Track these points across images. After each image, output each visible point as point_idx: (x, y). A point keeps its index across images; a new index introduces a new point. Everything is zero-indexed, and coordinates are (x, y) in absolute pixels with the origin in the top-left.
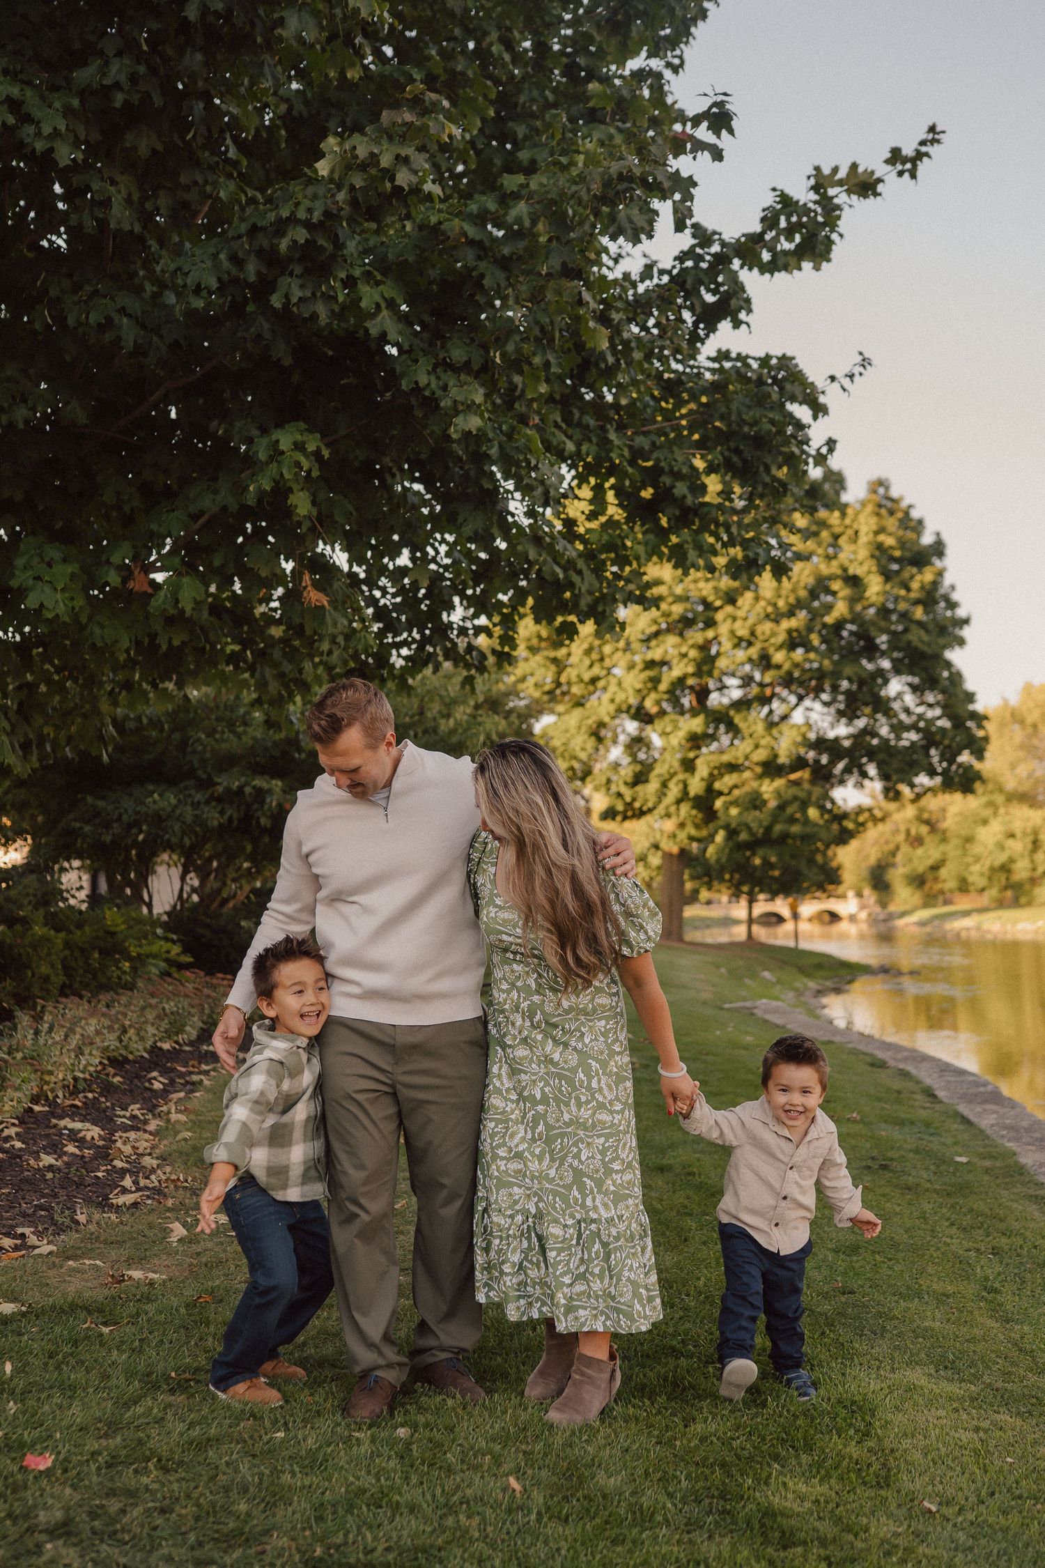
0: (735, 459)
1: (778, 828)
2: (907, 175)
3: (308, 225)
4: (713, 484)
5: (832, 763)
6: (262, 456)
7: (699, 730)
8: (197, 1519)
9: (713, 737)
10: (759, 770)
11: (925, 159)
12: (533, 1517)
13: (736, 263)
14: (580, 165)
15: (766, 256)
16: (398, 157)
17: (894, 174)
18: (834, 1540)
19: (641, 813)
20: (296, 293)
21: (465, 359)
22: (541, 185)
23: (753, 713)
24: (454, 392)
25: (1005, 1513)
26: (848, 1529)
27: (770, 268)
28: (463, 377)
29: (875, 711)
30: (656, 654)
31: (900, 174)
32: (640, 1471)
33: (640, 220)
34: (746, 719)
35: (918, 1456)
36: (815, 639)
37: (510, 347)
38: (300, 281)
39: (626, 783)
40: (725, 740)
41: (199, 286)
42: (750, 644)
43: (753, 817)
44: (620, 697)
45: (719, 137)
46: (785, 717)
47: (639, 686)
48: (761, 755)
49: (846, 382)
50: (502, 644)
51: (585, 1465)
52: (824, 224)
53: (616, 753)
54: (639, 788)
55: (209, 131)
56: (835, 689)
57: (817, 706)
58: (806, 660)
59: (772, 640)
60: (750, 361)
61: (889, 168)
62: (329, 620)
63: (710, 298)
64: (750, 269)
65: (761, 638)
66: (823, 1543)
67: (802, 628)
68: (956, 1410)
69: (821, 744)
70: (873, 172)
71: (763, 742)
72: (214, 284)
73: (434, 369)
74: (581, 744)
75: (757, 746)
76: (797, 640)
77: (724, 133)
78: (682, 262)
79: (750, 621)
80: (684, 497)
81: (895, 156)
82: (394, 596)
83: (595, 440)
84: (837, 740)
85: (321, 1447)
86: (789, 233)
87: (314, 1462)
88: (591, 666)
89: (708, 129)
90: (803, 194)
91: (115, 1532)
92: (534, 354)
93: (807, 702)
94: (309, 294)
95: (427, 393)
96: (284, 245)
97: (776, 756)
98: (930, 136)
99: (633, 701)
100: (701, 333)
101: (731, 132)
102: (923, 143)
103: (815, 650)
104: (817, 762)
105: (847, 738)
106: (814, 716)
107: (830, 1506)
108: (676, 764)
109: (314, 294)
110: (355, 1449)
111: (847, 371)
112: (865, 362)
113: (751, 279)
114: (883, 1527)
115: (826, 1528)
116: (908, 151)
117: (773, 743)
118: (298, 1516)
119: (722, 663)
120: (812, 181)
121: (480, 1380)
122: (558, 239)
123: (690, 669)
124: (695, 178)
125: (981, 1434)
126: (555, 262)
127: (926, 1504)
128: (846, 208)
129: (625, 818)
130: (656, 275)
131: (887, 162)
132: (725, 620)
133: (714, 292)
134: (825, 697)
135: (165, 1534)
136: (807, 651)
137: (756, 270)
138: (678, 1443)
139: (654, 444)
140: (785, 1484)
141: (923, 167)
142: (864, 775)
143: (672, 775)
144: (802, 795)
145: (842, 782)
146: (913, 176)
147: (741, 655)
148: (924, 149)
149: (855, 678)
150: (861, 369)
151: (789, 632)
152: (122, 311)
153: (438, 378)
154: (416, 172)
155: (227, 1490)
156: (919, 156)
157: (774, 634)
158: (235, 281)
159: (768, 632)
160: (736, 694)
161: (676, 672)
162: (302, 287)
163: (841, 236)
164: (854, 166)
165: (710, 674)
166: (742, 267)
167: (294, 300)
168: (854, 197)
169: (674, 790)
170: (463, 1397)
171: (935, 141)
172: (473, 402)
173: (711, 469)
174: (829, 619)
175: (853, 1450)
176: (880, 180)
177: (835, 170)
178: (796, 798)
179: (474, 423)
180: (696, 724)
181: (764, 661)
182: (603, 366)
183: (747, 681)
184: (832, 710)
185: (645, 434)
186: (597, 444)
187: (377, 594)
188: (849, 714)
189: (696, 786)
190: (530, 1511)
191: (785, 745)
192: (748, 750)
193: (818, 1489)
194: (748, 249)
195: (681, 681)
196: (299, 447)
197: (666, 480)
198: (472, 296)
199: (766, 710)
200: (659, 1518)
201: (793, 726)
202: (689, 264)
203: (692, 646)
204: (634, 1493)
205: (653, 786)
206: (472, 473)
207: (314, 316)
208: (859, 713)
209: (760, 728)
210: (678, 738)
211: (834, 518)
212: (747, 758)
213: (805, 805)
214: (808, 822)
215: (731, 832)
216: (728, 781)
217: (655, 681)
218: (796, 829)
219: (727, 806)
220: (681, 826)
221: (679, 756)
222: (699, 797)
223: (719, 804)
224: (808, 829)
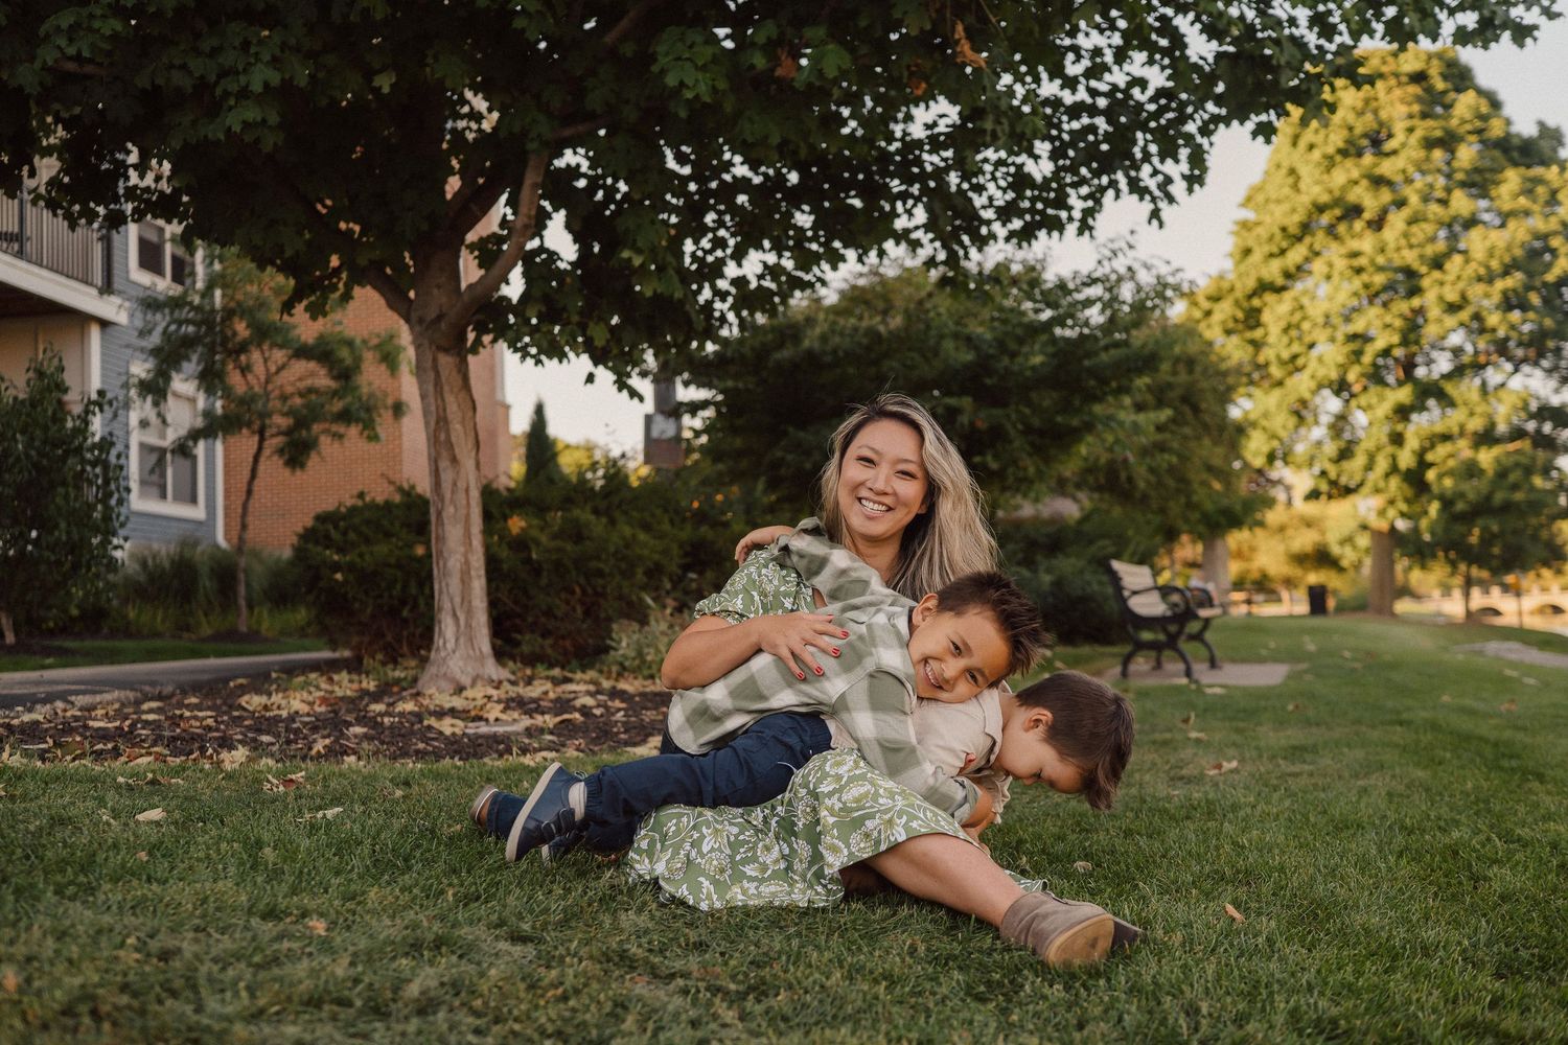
1: (1499, 497)
5: (1556, 431)
7: (1406, 401)
9: (1422, 408)
10: (1474, 439)
19: (1348, 491)
23: (1466, 381)
30: (1358, 326)
34: (1458, 389)
36: (1535, 299)
39: (1330, 460)
40: (1435, 410)
42: (1461, 308)
43: (1468, 487)
44: (1321, 372)
46: (1501, 385)
47: (1340, 360)
48: (1476, 424)
53: (1318, 432)
54: (1345, 465)
56: (1558, 353)
57: (1538, 373)
58: (1524, 321)
59: (1485, 303)
65: (1472, 301)
67: (1519, 288)
69: (1543, 412)
71: (1479, 410)
74: (1281, 422)
75: (1472, 414)
76: (1513, 301)
79: (1461, 285)
84: (1561, 407)
88: (1289, 345)
93: (1526, 370)
97: (1493, 425)
99: (1334, 375)
103: (1534, 310)
104: (1538, 431)
108: (1384, 439)
117: (1490, 411)
119: (1431, 331)
123: (1396, 339)
129: (1330, 497)
132: (1431, 287)
134: (1545, 363)
136: (1525, 312)
143: (1379, 449)
144: (1524, 460)
147: (1451, 321)
151: (1505, 293)
159: (1480, 295)
161: (1380, 344)
165: (1416, 345)
169: (1382, 464)
174: (1549, 278)
178: (1517, 465)
180: (1404, 395)
181: (1477, 326)
183: (1457, 352)
184: (1554, 377)
189: (1406, 459)
191: (1504, 414)
192: (1462, 420)
195: (1386, 352)
199: (1480, 378)
201: (1511, 393)
203: (1397, 316)
205: (1359, 461)
209: (1475, 396)
210: (1384, 408)
211: (1552, 173)
212: (1462, 427)
213: (1529, 471)
214: (1532, 489)
215: (1447, 503)
216: (1442, 450)
217: (1357, 354)
218: (1519, 496)
219: (1440, 476)
220: (1392, 502)
221: (1386, 429)
222: (1409, 471)
223: (1431, 475)
224: (1533, 496)
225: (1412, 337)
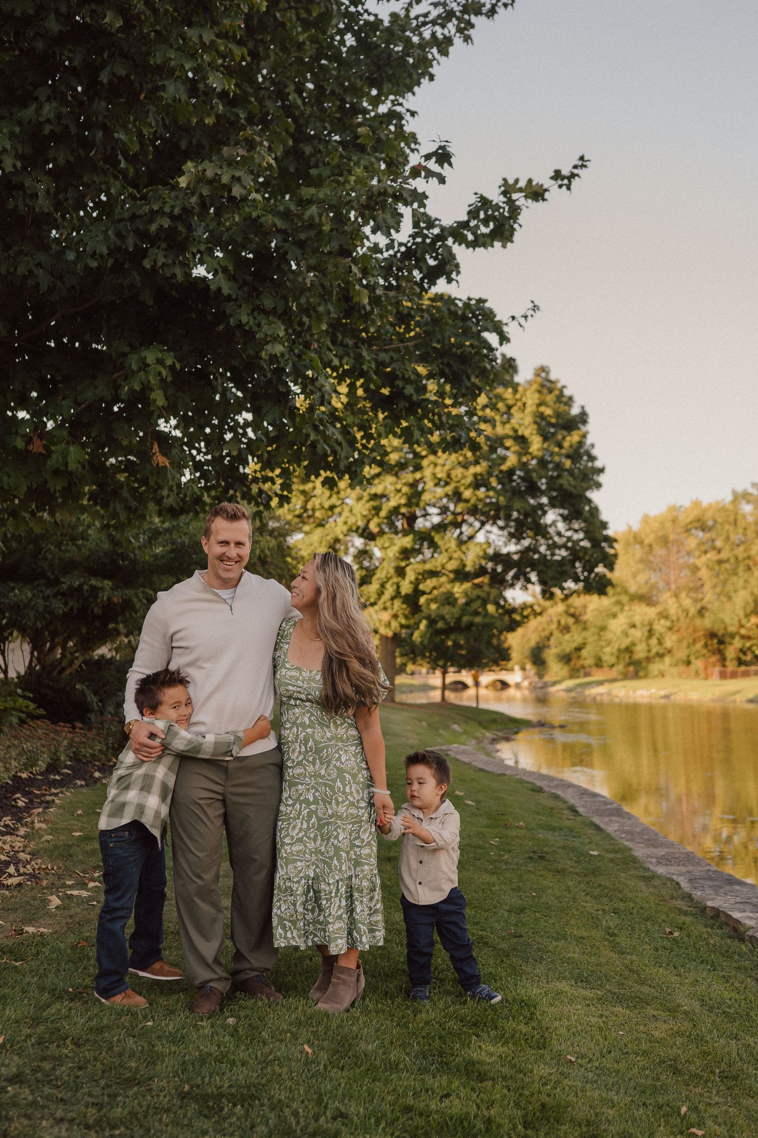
0: (447, 370)
1: (465, 619)
2: (564, 188)
3: (171, 216)
4: (432, 386)
5: (506, 571)
6: (134, 367)
7: (409, 546)
8: (104, 1072)
9: (419, 551)
10: (452, 576)
11: (577, 178)
12: (322, 1067)
13: (450, 241)
14: (352, 182)
15: (470, 237)
16: (233, 177)
17: (556, 186)
18: (511, 1077)
20: (161, 260)
21: (273, 306)
22: (326, 194)
23: (448, 534)
24: (265, 328)
25: (617, 1062)
26: (520, 1071)
27: (473, 245)
28: (271, 318)
29: (536, 534)
30: (378, 489)
31: (560, 186)
32: (387, 1041)
33: (391, 221)
34: (443, 538)
35: (563, 1031)
36: (494, 482)
37: (303, 300)
38: (164, 252)
40: (428, 553)
41: (95, 253)
42: (447, 484)
43: (446, 610)
44: (351, 520)
45: (442, 168)
46: (471, 538)
47: (365, 513)
48: (453, 565)
49: (522, 321)
50: (282, 489)
51: (353, 1038)
52: (510, 218)
54: (365, 587)
55: (105, 149)
56: (508, 518)
57: (495, 529)
58: (488, 497)
59: (463, 482)
60: (457, 301)
61: (553, 182)
62: (169, 476)
63: (432, 262)
64: (460, 244)
65: (455, 479)
66: (504, 1078)
67: (484, 473)
68: (588, 1005)
69: (497, 557)
70: (542, 185)
71: (455, 555)
72: (105, 251)
73: (253, 311)
75: (450, 558)
76: (480, 482)
77: (446, 165)
78: (414, 239)
79: (447, 467)
80: (411, 395)
81: (557, 175)
82: (206, 454)
83: (352, 355)
84: (508, 555)
85: (178, 1030)
86: (486, 222)
87: (176, 1039)
88: (330, 498)
89: (436, 162)
90: (496, 198)
91: (51, 1081)
92: (319, 305)
93: (488, 527)
94: (171, 262)
95: (247, 328)
96: (153, 228)
97: (464, 566)
98: (580, 163)
99: (361, 523)
100: (426, 286)
101: (450, 165)
102: (575, 167)
103: (494, 489)
104: (494, 570)
105: (516, 553)
106: (492, 537)
107: (508, 1059)
108: (392, 571)
109: (174, 262)
110: (201, 1031)
111: (522, 313)
112: (535, 308)
113: (460, 252)
114: (542, 1070)
115: (506, 1070)
116: (565, 172)
117: (462, 556)
118: (169, 1069)
119: (426, 497)
120: (503, 189)
121: (279, 990)
122: (337, 230)
123: (403, 501)
124: (427, 193)
125: (604, 1018)
126: (335, 245)
127: (569, 1057)
128: (524, 208)
130: (396, 246)
131: (552, 178)
132: (428, 466)
133: (435, 259)
134: (501, 523)
135: (84, 1081)
136: (488, 490)
137: (463, 245)
138: (411, 1025)
139: (392, 358)
140: (480, 1047)
141: (575, 182)
142: (528, 581)
143: (388, 579)
144: (483, 595)
145: (512, 585)
146: (569, 188)
147: (440, 491)
148: (576, 171)
149: (522, 511)
150: (532, 312)
151: (475, 475)
152: (39, 265)
153: (254, 318)
154: (245, 188)
155: (120, 1055)
156: (573, 176)
157: (464, 477)
158: (119, 249)
159: (460, 476)
160: (436, 520)
161: (393, 503)
162: (165, 256)
163: (520, 226)
164: (530, 181)
165: (417, 505)
166: (454, 243)
167: (160, 264)
168: (530, 201)
169: (390, 590)
170: (269, 1000)
171: (583, 166)
172: (278, 335)
173: (430, 376)
174: (504, 467)
175: (523, 1028)
176: (546, 190)
177: (517, 181)
178: (478, 597)
179: (278, 349)
180: (407, 541)
181: (457, 496)
182: (363, 312)
183: (444, 510)
184: (505, 533)
185: (386, 351)
186: (354, 358)
187: (194, 452)
188: (517, 536)
189: (406, 587)
190: (319, 1064)
191: (471, 558)
192: (444, 561)
193: (501, 1049)
194: (457, 232)
195: (396, 510)
196: (160, 362)
197: (400, 383)
198: (279, 265)
199: (458, 531)
200: (402, 1066)
201: (477, 544)
202: (419, 240)
203: (405, 484)
204: (384, 1053)
205: (375, 586)
206: (274, 381)
207: (174, 276)
208: (525, 535)
209: (453, 545)
210: (393, 552)
211: (508, 394)
212: (443, 567)
213: (485, 602)
214: (487, 614)
215: (432, 622)
216: (429, 583)
217: (378, 509)
218: (478, 620)
219: (428, 602)
220: (395, 616)
221: (393, 564)
222: (407, 595)
223: (422, 600)
224: (487, 620)
225: (414, 501)
